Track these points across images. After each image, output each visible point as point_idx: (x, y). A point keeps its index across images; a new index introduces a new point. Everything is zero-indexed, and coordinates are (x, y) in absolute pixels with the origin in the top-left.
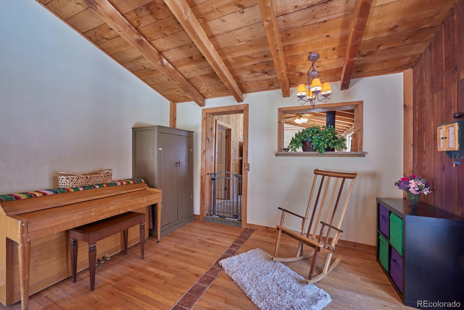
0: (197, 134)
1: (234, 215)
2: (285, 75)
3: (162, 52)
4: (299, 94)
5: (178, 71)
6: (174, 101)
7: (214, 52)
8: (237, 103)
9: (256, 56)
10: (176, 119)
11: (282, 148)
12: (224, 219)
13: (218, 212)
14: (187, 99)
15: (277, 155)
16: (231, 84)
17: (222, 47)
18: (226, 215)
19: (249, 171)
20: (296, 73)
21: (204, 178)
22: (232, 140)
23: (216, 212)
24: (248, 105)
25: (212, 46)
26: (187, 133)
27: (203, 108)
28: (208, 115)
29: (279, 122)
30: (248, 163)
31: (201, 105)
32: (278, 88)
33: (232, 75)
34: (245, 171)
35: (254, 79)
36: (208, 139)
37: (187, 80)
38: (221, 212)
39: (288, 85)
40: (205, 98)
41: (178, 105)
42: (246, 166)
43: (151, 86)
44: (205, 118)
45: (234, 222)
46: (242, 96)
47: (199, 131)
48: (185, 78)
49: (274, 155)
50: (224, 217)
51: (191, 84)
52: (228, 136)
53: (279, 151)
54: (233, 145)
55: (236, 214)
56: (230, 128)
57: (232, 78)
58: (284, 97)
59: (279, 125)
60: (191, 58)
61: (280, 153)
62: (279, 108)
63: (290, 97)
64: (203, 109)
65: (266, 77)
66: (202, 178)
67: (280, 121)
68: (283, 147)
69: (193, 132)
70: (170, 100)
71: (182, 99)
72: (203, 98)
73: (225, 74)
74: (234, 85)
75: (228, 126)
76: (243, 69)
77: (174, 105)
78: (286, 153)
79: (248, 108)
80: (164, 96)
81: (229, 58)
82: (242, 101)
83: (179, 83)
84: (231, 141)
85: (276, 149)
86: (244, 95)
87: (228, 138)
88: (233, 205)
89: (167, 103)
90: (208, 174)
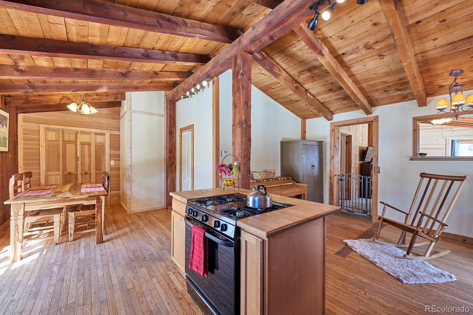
0: (326, 143)
1: (364, 211)
2: (422, 91)
3: (308, 89)
4: (439, 107)
5: (316, 99)
6: (304, 118)
7: (352, 84)
8: (366, 116)
9: (390, 81)
10: (305, 132)
11: (417, 153)
12: (352, 213)
13: (347, 207)
14: (315, 116)
15: (411, 159)
16: (364, 103)
17: (359, 80)
18: (354, 210)
19: (379, 173)
20: (435, 86)
21: (332, 178)
22: (353, 146)
23: (345, 207)
24: (378, 117)
25: (351, 80)
26: (316, 142)
27: (331, 121)
28: (335, 127)
29: (414, 130)
30: (379, 166)
31: (329, 120)
32: (414, 99)
33: (364, 96)
34: (375, 173)
35: (386, 96)
36: (336, 147)
37: (322, 103)
38: (349, 207)
39: (425, 96)
40: (333, 114)
41: (307, 121)
42: (376, 169)
43: (290, 110)
44: (333, 130)
45: (364, 216)
46: (372, 110)
47: (328, 141)
48: (320, 102)
49: (408, 159)
50: (353, 212)
51: (323, 105)
52: (348, 142)
53: (414, 156)
54: (354, 150)
55: (365, 210)
56: (351, 134)
57: (364, 98)
58: (419, 107)
59: (414, 133)
60: (330, 90)
61: (416, 157)
62: (414, 118)
63: (427, 106)
64: (331, 123)
65: (400, 92)
66: (331, 178)
67: (415, 128)
68: (419, 151)
69: (322, 142)
70: (301, 118)
71: (311, 116)
72: (331, 114)
73: (359, 97)
74: (366, 103)
75: (349, 133)
76: (376, 90)
77: (304, 121)
78: (423, 157)
79: (378, 120)
80: (298, 115)
81: (364, 85)
82: (372, 114)
83: (316, 107)
84: (351, 146)
85: (411, 154)
86: (373, 108)
87: (348, 143)
88: (362, 202)
89: (299, 120)
90: (336, 175)
